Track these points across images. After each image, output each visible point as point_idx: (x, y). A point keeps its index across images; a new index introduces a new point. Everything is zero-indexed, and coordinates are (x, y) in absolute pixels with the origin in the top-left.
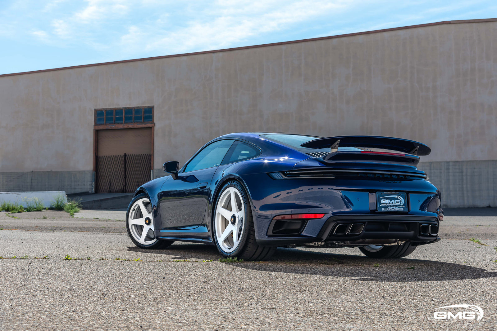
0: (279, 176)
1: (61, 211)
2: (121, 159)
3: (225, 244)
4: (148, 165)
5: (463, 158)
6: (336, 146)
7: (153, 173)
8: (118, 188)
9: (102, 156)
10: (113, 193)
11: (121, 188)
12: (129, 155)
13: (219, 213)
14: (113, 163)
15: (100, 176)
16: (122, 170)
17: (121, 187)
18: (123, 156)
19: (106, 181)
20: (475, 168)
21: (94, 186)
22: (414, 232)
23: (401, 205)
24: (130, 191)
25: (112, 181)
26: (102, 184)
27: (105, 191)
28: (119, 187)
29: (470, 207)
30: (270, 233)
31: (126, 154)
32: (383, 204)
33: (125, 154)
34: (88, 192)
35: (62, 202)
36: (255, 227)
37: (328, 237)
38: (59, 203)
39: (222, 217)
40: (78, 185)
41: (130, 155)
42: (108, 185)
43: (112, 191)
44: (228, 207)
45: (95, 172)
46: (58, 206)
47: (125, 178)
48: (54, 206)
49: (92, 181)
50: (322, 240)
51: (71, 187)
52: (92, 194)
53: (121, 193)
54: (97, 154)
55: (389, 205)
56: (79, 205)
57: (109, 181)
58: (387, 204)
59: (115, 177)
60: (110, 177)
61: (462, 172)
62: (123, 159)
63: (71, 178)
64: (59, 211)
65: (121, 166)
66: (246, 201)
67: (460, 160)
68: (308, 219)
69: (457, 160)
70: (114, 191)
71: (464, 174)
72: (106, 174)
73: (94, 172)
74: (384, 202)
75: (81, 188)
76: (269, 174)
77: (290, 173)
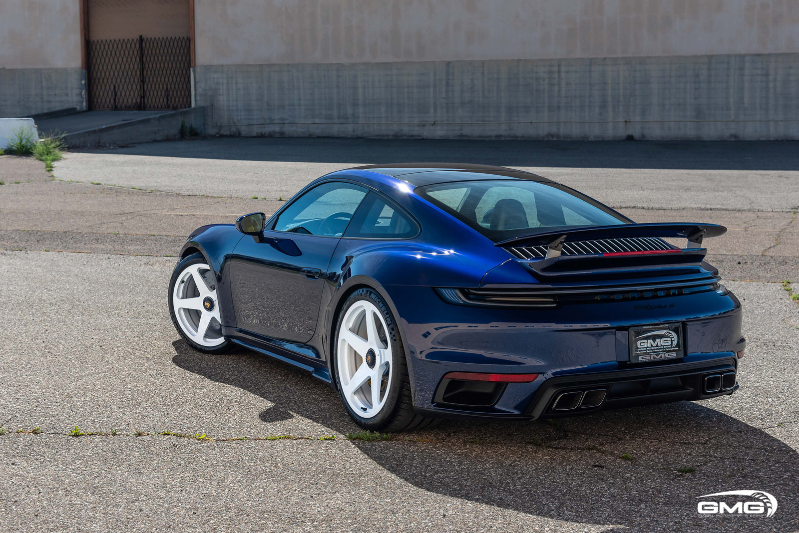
0: (453, 295)
1: (29, 158)
2: (133, 46)
3: (356, 398)
4: (184, 58)
5: (770, 49)
6: (558, 245)
7: (195, 74)
8: (130, 100)
9: (98, 41)
10: (122, 110)
11: (136, 102)
12: (147, 39)
13: (344, 340)
14: (118, 53)
15: (95, 79)
16: (136, 67)
17: (136, 100)
18: (137, 40)
19: (108, 88)
20: (790, 68)
21: (84, 96)
22: (692, 389)
23: (671, 348)
24: (152, 106)
25: (119, 88)
26: (99, 93)
27: (106, 106)
28: (132, 100)
29: (780, 139)
30: (439, 399)
31: (143, 37)
32: (640, 348)
33: (141, 36)
34: (75, 109)
35: (28, 139)
36: (411, 383)
37: (542, 413)
38: (24, 142)
39: (350, 348)
40: (56, 95)
41: (151, 39)
42: (112, 95)
43: (119, 106)
44: (360, 330)
45: (86, 71)
46: (21, 146)
47: (143, 82)
48: (14, 148)
49: (80, 88)
50: (532, 418)
51: (42, 98)
52: (82, 112)
53: (136, 110)
54: (89, 37)
55: (651, 350)
56: (61, 145)
57: (112, 88)
58: (648, 347)
59: (123, 80)
60: (114, 81)
61: (767, 75)
62: (138, 46)
63: (42, 82)
64: (25, 157)
65: (134, 60)
66: (394, 336)
67: (764, 52)
68: (507, 383)
69: (759, 52)
70: (123, 106)
71: (771, 78)
72: (107, 74)
73: (84, 70)
74: (643, 344)
75: (61, 102)
76: (436, 289)
77: (475, 292)
